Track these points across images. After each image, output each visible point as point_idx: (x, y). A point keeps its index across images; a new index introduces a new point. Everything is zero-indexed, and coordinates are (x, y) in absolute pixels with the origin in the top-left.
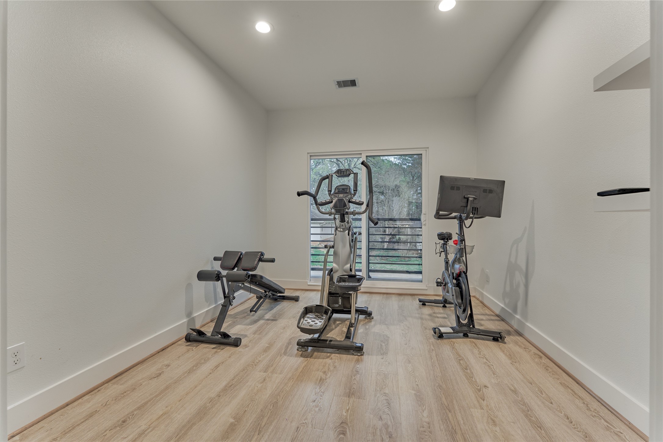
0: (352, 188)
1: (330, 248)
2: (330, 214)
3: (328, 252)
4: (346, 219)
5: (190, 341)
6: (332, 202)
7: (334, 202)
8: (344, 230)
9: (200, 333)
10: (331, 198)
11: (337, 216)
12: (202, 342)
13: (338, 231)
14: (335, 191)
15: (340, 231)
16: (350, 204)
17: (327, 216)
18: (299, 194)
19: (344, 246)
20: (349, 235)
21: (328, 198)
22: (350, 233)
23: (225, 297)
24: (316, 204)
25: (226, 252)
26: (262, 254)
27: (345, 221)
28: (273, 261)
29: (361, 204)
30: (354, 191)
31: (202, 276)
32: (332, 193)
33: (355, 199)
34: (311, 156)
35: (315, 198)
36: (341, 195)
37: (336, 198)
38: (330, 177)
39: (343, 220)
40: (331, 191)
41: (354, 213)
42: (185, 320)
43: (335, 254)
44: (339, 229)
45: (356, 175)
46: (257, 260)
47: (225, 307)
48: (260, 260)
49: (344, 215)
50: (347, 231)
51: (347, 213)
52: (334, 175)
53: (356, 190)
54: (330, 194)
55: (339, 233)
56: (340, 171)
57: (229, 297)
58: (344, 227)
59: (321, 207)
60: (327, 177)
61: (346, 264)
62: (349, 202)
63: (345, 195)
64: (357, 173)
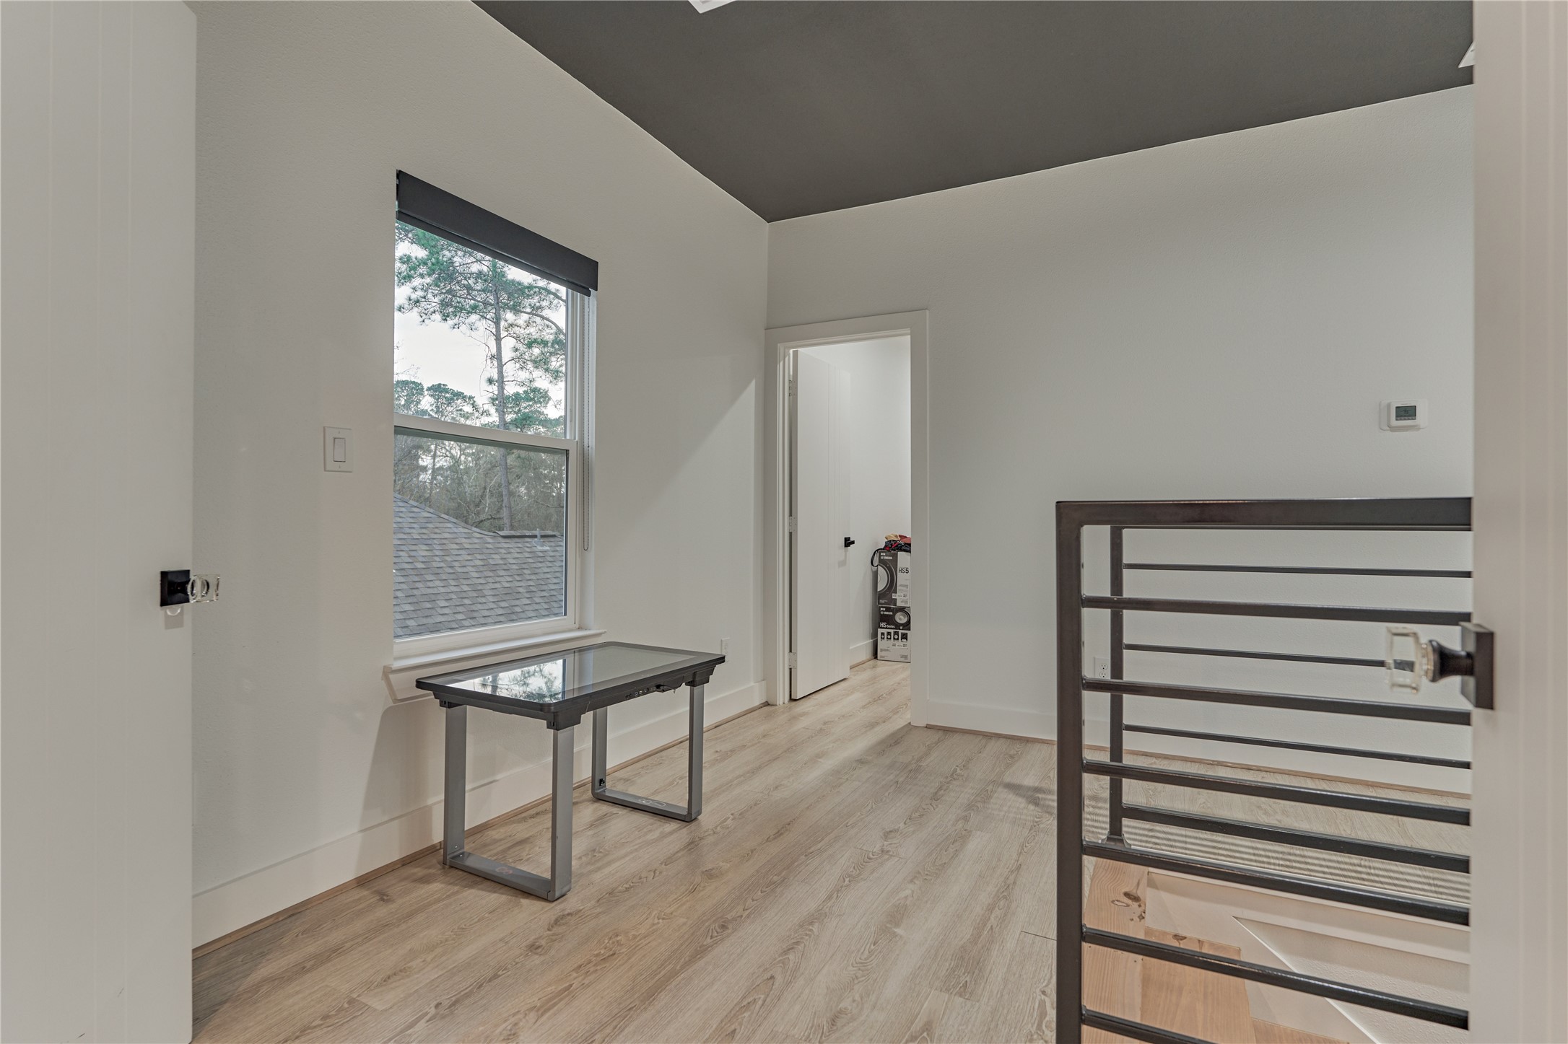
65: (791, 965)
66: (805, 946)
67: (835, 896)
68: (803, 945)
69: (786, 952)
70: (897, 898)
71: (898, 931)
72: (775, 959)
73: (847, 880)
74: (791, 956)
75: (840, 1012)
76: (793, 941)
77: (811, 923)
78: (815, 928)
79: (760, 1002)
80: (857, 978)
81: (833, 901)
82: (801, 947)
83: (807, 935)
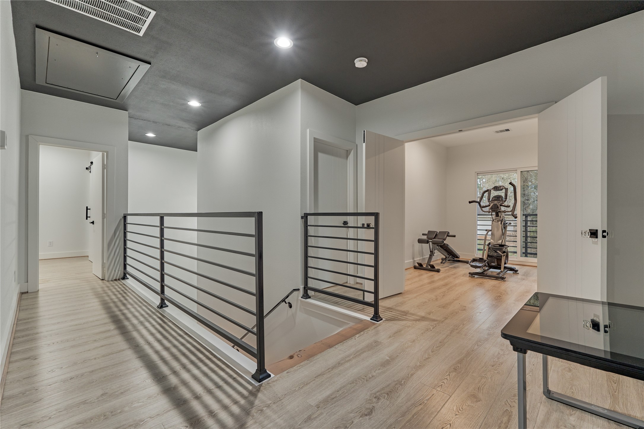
0: (504, 197)
1: (489, 231)
2: (489, 212)
3: (487, 233)
4: (500, 215)
5: (416, 269)
6: (490, 206)
7: (491, 205)
8: (498, 221)
9: (420, 265)
10: (489, 203)
11: (494, 213)
12: (422, 269)
13: (494, 221)
14: (492, 199)
15: (495, 222)
16: (501, 207)
17: (487, 213)
18: (470, 202)
19: (498, 230)
20: (501, 224)
21: (488, 204)
22: (502, 223)
23: (431, 252)
24: (480, 207)
25: (429, 231)
26: (448, 233)
27: (498, 216)
28: (454, 236)
29: (508, 206)
30: (505, 199)
31: (420, 241)
32: (490, 200)
33: (506, 204)
34: (477, 174)
35: (479, 203)
36: (496, 202)
37: (493, 204)
38: (489, 191)
39: (497, 215)
40: (490, 199)
41: (505, 212)
42: (412, 260)
43: (492, 234)
44: (495, 221)
45: (507, 190)
46: (446, 235)
47: (430, 256)
48: (448, 236)
49: (498, 213)
50: (500, 222)
51: (500, 212)
52: (492, 190)
53: (506, 198)
54: (489, 201)
55: (495, 223)
56: (496, 187)
57: (432, 252)
58: (498, 219)
59: (483, 209)
60: (487, 191)
61: (500, 240)
62: (501, 205)
63: (499, 201)
64: (508, 188)
65: (427, 354)
66: (422, 359)
67: (410, 375)
68: (423, 359)
69: (428, 358)
70: (383, 370)
71: (388, 358)
72: (432, 356)
73: (403, 383)
74: (427, 356)
75: (412, 342)
76: (427, 361)
77: (420, 366)
78: (418, 364)
79: (435, 347)
80: (406, 348)
81: (411, 373)
82: (424, 358)
83: (422, 362)
